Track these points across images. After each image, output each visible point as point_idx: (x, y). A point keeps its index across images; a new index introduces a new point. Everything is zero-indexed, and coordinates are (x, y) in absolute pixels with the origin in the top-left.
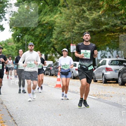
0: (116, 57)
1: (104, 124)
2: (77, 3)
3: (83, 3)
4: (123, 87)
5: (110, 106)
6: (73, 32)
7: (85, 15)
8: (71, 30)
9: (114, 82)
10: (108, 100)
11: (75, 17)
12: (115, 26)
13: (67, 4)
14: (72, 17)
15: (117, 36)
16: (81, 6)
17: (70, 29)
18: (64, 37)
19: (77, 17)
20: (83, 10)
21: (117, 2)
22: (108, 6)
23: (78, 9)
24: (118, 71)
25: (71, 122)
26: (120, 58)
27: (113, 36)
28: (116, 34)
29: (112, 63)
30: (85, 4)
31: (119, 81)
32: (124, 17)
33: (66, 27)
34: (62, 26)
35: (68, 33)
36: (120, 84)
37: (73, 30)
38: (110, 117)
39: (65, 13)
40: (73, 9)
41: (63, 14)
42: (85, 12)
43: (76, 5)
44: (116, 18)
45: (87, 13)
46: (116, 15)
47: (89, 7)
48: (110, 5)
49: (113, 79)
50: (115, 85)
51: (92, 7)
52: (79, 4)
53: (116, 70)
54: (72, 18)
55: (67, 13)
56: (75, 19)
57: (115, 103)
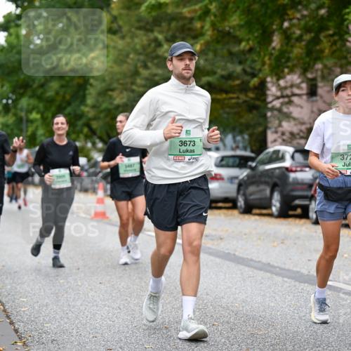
0: (233, 149)
1: (205, 302)
2: (142, 24)
3: (156, 25)
4: (247, 217)
5: (218, 260)
6: (133, 91)
7: (161, 51)
8: (129, 85)
9: (227, 205)
10: (214, 247)
11: (136, 57)
12: (230, 77)
13: (120, 27)
14: (131, 56)
15: (234, 101)
16: (152, 31)
17: (127, 84)
18: (111, 103)
19: (142, 58)
20: (156, 40)
21: (235, 23)
22: (216, 32)
23: (144, 38)
24: (237, 181)
25: (129, 299)
26: (241, 150)
27: (226, 102)
28: (231, 95)
29: (224, 163)
30: (160, 26)
31: (239, 204)
32: (256, 58)
33: (118, 80)
34: (107, 78)
35: (121, 92)
36: (241, 210)
37: (134, 87)
38: (219, 287)
39: (114, 48)
40: (132, 38)
41: (110, 49)
42: (159, 45)
43: (140, 28)
44: (232, 59)
45: (166, 47)
46: (231, 53)
47: (170, 33)
48: (218, 31)
49: (226, 200)
50: (230, 212)
51: (178, 34)
52: (148, 27)
53: (232, 179)
54: (132, 59)
55: (120, 47)
56: (138, 60)
57: (229, 253)
